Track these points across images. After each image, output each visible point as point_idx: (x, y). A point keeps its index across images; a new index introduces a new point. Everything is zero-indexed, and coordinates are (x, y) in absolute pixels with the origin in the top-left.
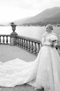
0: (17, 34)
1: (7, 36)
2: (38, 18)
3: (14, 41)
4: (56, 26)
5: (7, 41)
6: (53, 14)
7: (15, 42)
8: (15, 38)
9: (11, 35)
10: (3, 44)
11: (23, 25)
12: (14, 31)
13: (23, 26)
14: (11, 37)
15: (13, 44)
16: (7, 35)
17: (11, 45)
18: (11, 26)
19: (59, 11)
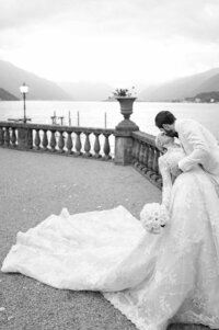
0: (137, 129)
1: (107, 133)
3: (125, 152)
5: (107, 150)
7: (130, 152)
8: (131, 140)
9: (118, 129)
10: (95, 158)
12: (127, 116)
13: (198, 100)
14: (117, 137)
15: (122, 160)
16: (107, 131)
17: (117, 163)
18: (119, 100)
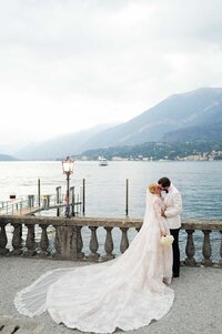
2: (141, 130)
4: (211, 159)
6: (195, 116)
11: (84, 154)
19: (217, 104)
